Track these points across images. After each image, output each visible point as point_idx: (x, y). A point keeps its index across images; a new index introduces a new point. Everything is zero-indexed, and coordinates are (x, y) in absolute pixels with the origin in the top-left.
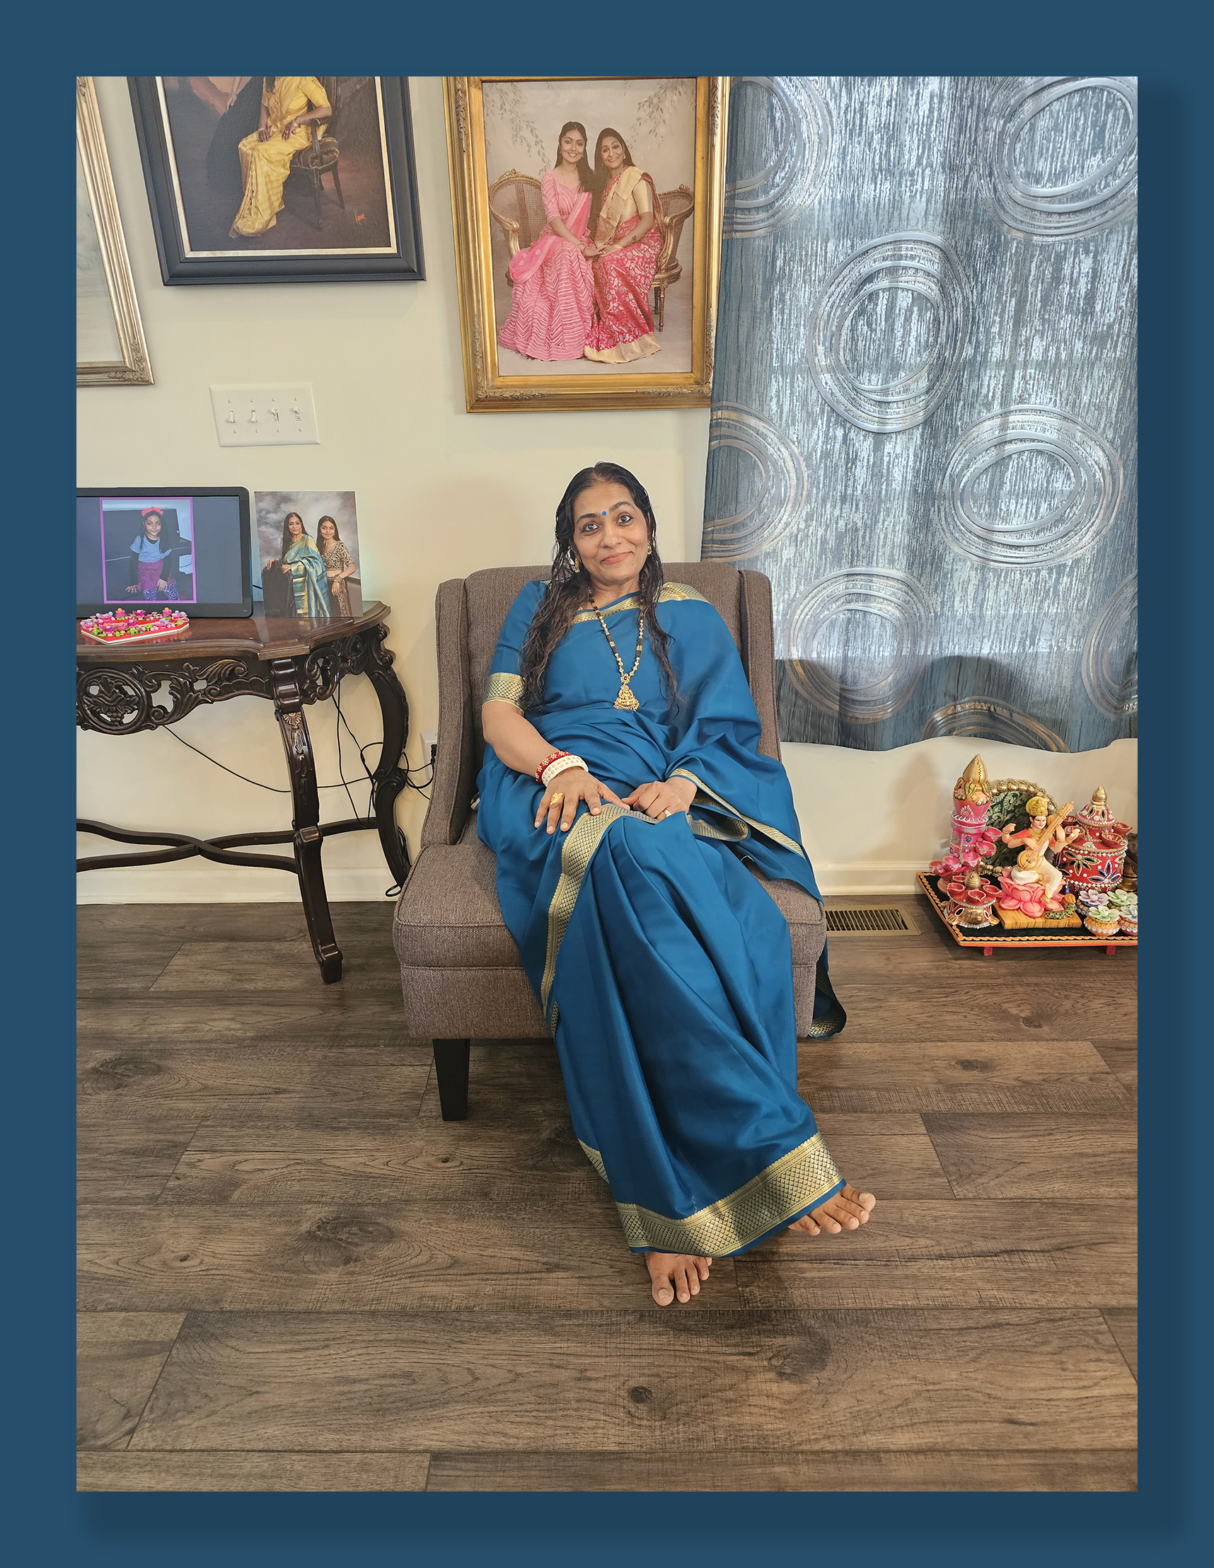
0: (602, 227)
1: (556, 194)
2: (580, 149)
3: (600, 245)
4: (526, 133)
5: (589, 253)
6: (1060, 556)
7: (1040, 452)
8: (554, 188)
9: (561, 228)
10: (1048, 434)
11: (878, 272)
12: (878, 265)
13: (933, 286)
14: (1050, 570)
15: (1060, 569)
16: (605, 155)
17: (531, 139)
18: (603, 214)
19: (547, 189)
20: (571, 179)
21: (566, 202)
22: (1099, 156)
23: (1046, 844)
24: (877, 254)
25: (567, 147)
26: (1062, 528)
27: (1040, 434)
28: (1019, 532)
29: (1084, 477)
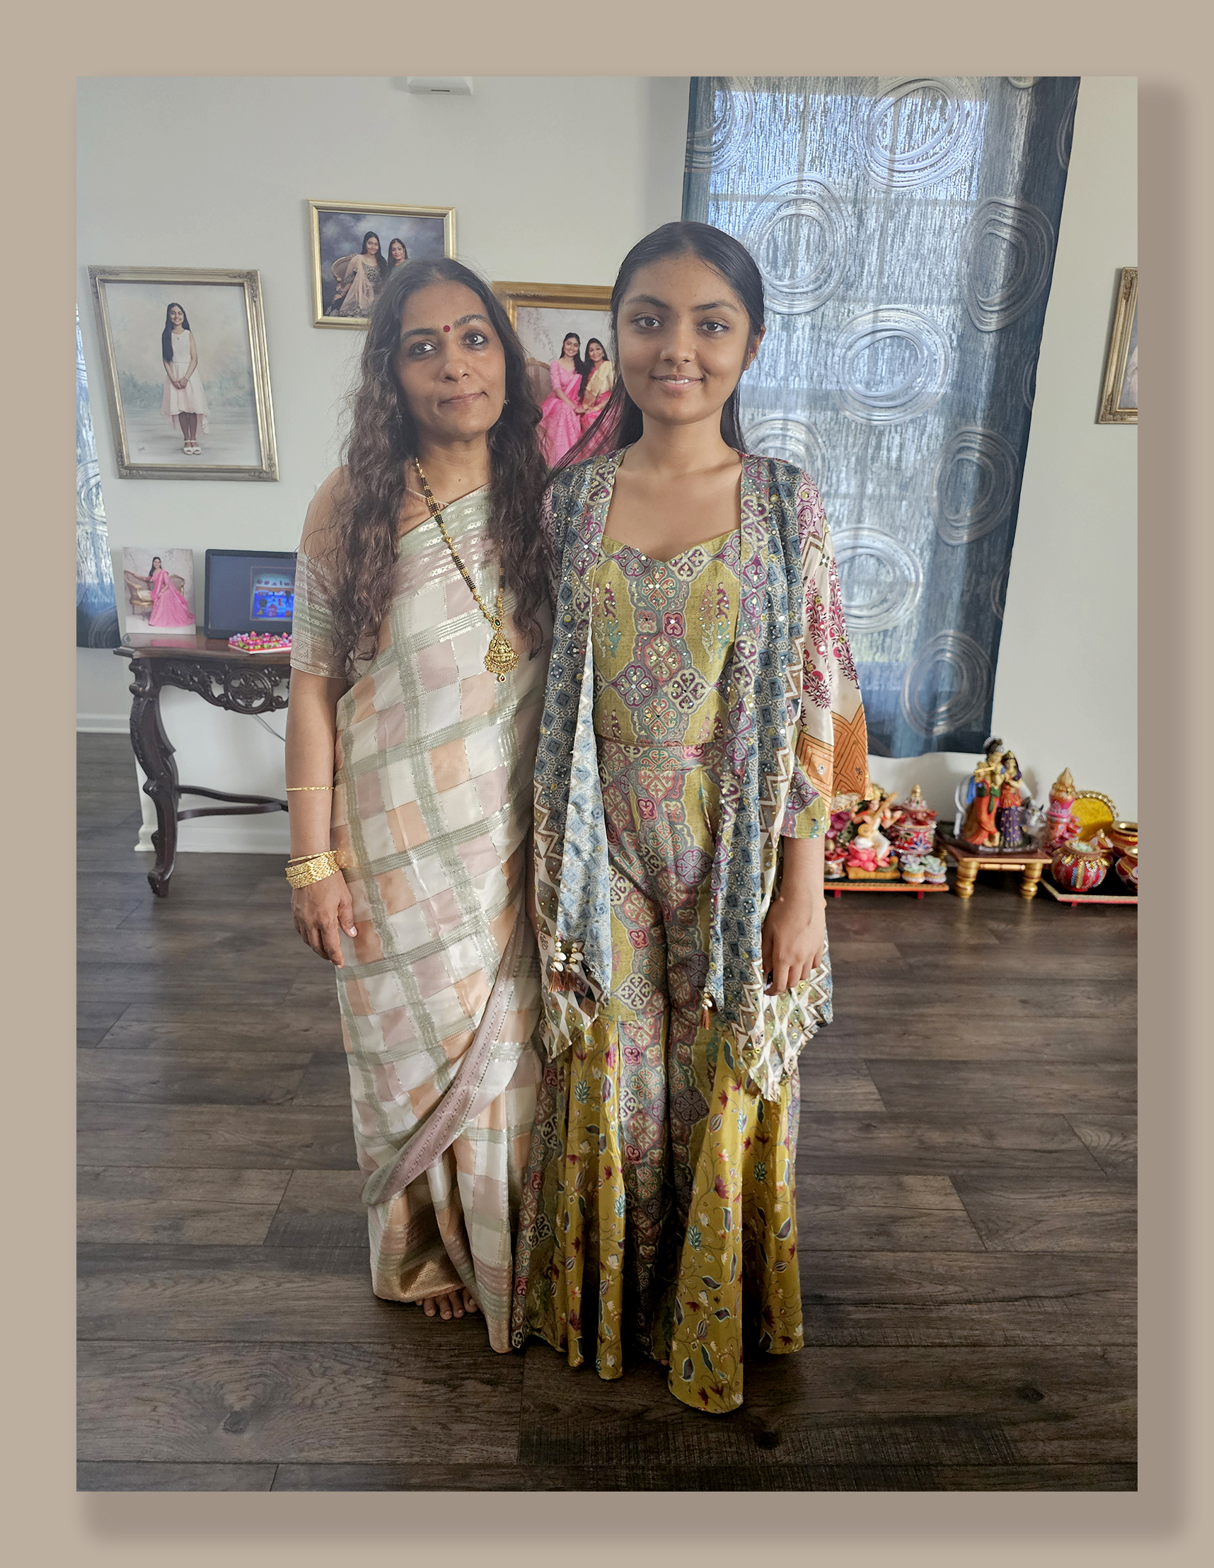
0: (587, 396)
1: (559, 374)
2: (576, 349)
3: (585, 406)
4: (543, 337)
5: (579, 411)
6: (885, 624)
7: (872, 556)
8: (558, 370)
9: (561, 394)
10: (876, 545)
11: (768, 436)
12: (768, 432)
13: (803, 449)
14: (879, 633)
15: (885, 632)
16: (591, 354)
17: (546, 341)
18: (588, 388)
19: (553, 370)
20: (569, 366)
21: (565, 379)
22: (902, 376)
23: (878, 821)
24: (767, 425)
25: (567, 347)
26: (886, 606)
27: (871, 544)
28: (860, 607)
29: (898, 573)
